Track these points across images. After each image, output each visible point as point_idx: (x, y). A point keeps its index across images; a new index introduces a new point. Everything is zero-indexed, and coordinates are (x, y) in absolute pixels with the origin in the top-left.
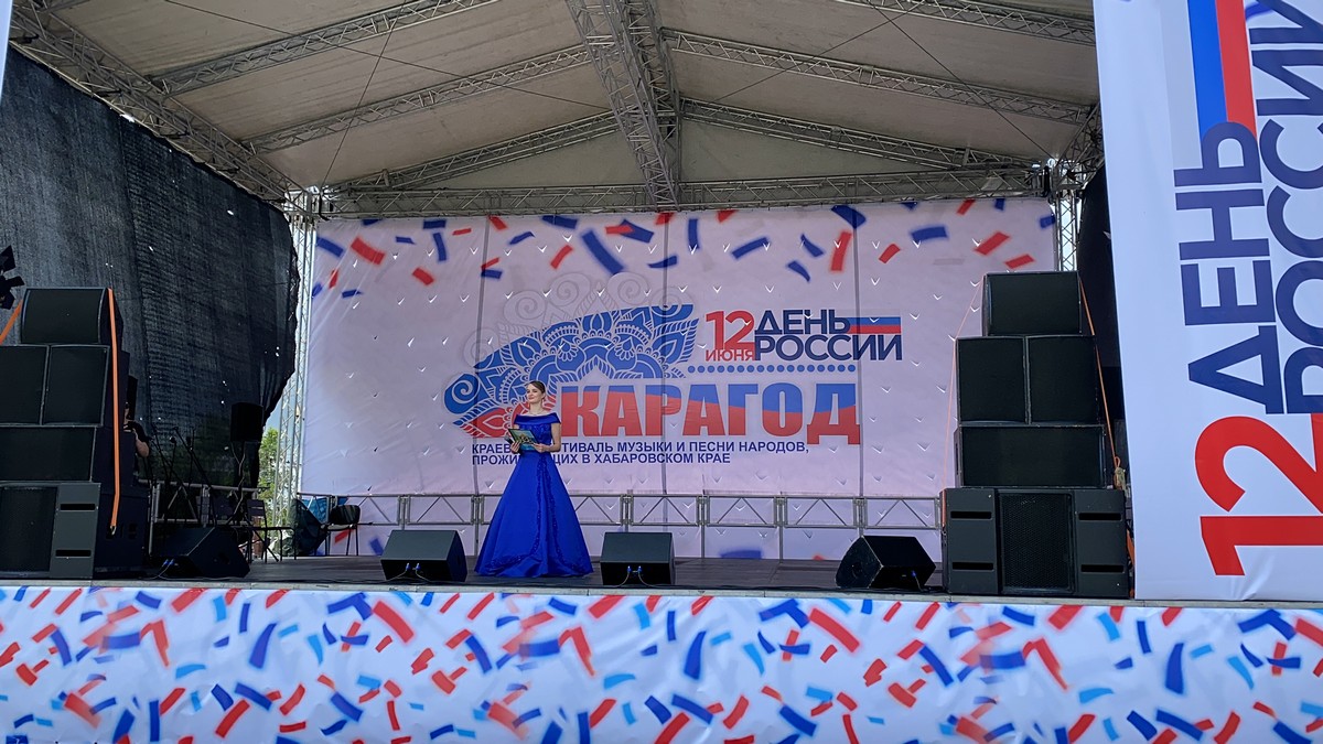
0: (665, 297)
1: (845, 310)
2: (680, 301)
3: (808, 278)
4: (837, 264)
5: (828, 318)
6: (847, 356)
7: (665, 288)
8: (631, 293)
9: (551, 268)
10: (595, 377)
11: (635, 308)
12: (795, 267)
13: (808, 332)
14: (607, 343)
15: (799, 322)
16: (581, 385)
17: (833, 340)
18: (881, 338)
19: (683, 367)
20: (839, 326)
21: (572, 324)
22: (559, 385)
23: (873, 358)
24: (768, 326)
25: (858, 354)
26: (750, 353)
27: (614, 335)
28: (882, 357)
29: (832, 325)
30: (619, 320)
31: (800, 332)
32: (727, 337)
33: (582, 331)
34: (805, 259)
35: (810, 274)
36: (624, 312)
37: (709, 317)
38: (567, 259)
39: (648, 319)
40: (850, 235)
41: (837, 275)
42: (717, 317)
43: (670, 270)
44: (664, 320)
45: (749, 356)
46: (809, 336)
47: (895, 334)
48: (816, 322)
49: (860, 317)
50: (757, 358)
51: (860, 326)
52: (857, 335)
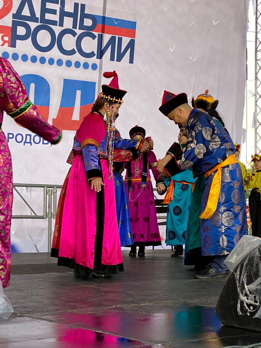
1: (95, 7)
5: (79, 12)
6: (91, 55)
13: (61, 24)
15: (54, 12)
17: (81, 37)
18: (120, 40)
20: (88, 22)
23: (112, 59)
24: (26, 12)
25: (101, 54)
26: (6, 39)
28: (119, 60)
29: (82, 21)
31: (54, 23)
45: (5, 42)
46: (62, 29)
47: (130, 39)
48: (69, 15)
49: (106, 16)
50: (13, 45)
51: (105, 25)
52: (102, 35)
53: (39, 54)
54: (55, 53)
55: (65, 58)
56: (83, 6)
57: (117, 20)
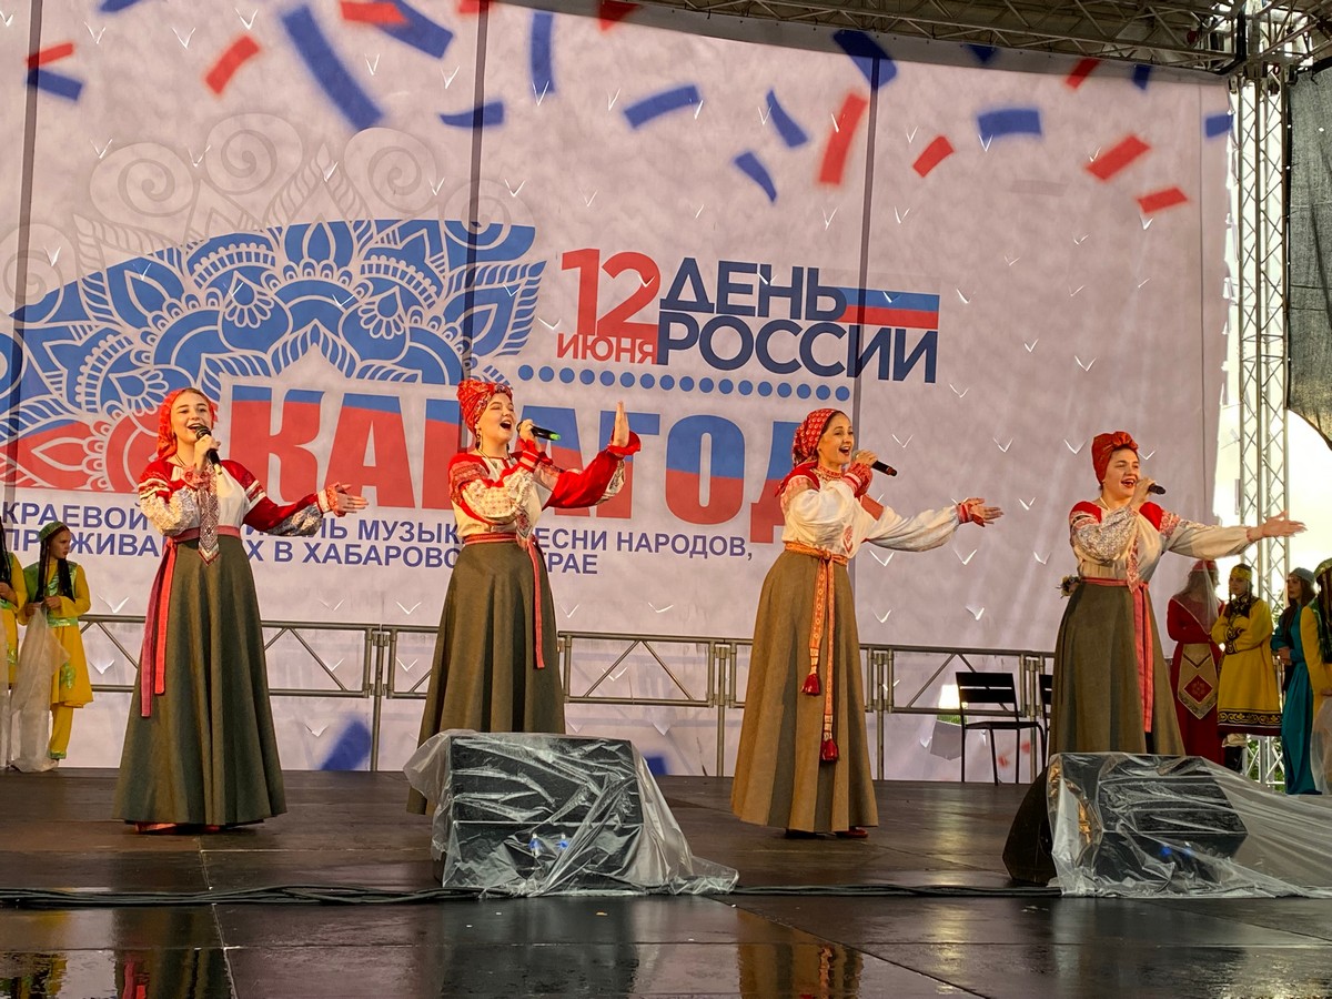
0: (474, 201)
1: (841, 271)
2: (507, 216)
3: (772, 195)
4: (832, 169)
5: (805, 284)
6: (835, 370)
7: (475, 178)
8: (398, 182)
9: (206, 91)
10: (311, 371)
11: (406, 218)
12: (750, 165)
13: (764, 312)
14: (342, 294)
15: (747, 289)
16: (279, 386)
17: (812, 334)
18: (901, 336)
19: (507, 366)
20: (826, 304)
21: (260, 240)
22: (227, 382)
23: (883, 375)
24: (688, 294)
25: (857, 366)
26: (648, 348)
27: (358, 279)
28: (900, 375)
29: (812, 302)
30: (371, 245)
31: (748, 311)
32: (603, 307)
33: (283, 259)
34: (772, 152)
35: (778, 185)
36: (382, 225)
37: (569, 260)
38: (246, 74)
39: (436, 249)
40: (863, 104)
41: (831, 194)
42: (584, 260)
43: (489, 136)
44: (472, 256)
45: (645, 355)
46: (765, 321)
47: (926, 330)
48: (780, 292)
49: (867, 288)
50: (662, 359)
51: (866, 307)
52: (858, 327)
53: (717, 375)
54: (754, 370)
55: (776, 379)
56: (814, 273)
57: (893, 295)
